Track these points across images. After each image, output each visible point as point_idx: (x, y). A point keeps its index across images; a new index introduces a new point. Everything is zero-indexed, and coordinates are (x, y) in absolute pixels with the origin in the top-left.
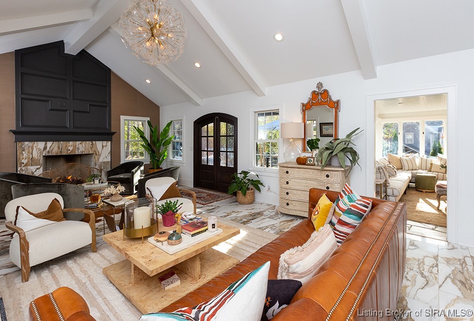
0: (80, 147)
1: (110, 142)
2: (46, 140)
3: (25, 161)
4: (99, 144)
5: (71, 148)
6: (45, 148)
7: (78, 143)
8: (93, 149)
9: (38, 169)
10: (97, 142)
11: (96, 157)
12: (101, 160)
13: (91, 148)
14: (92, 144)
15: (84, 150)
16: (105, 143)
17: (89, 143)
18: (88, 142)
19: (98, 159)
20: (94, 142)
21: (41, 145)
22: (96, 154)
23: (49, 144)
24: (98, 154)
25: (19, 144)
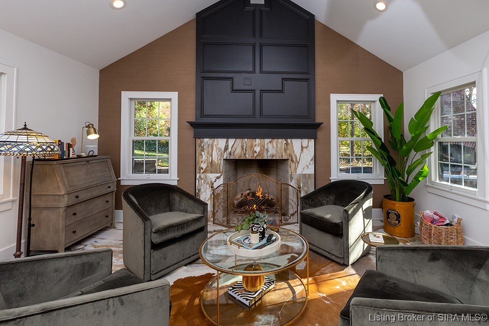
0: (271, 148)
1: (313, 141)
2: (227, 137)
3: (204, 166)
4: (296, 143)
5: (257, 149)
6: (226, 148)
7: (267, 141)
8: (288, 152)
9: (218, 178)
10: (294, 140)
11: (293, 165)
12: (299, 171)
13: (286, 150)
14: (287, 144)
15: (274, 153)
16: (305, 142)
17: (281, 142)
18: (280, 140)
19: (296, 169)
20: (289, 140)
21: (221, 143)
22: (292, 161)
23: (231, 142)
24: (294, 160)
25: (198, 141)
